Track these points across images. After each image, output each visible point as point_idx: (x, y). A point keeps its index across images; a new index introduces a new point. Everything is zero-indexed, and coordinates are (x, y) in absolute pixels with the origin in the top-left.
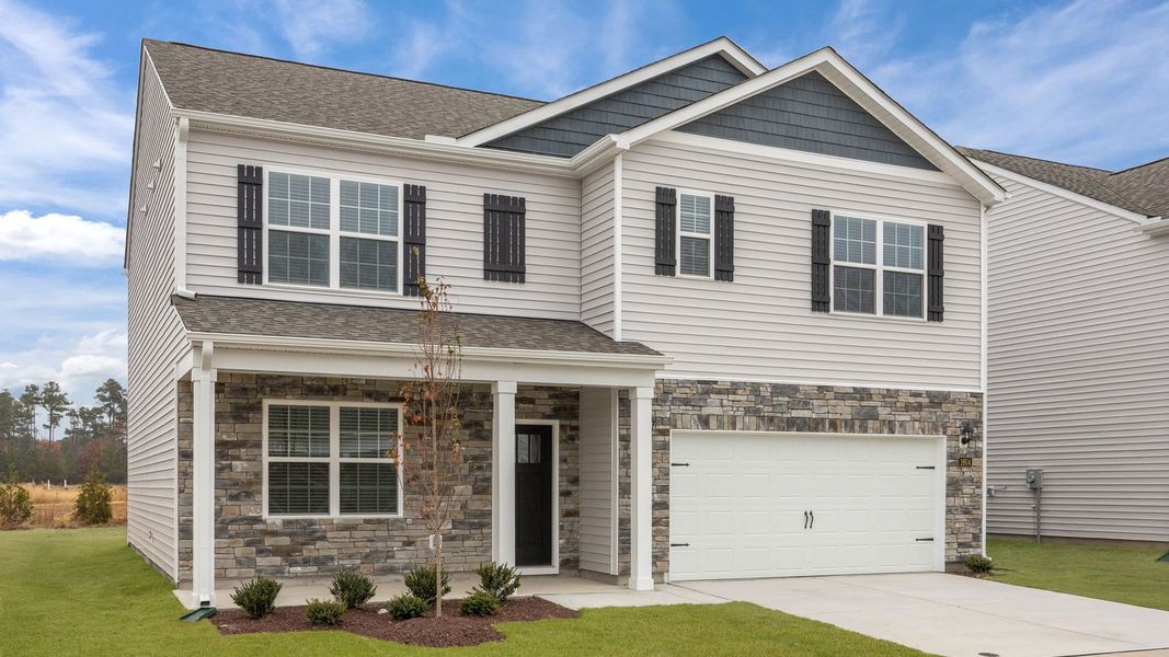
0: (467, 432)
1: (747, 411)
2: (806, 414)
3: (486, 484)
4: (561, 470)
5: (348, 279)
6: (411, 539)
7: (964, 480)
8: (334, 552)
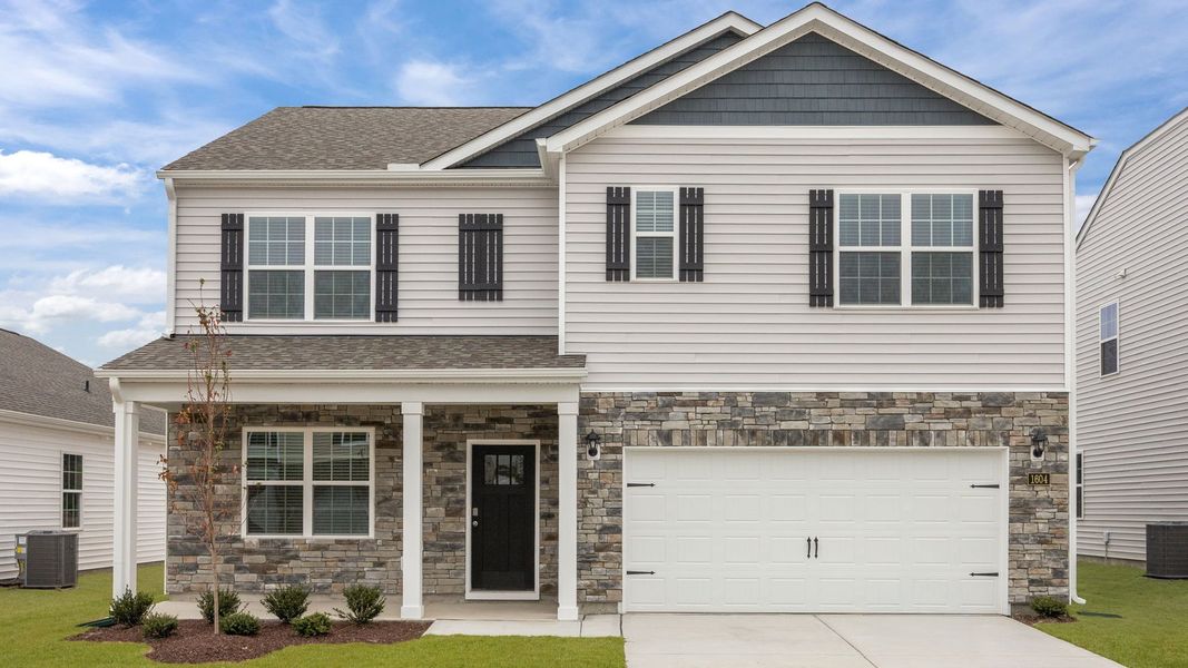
0: (440, 454)
1: (721, 424)
2: (801, 425)
3: (458, 506)
4: (541, 492)
5: (322, 310)
6: (382, 560)
7: (1038, 502)
8: (307, 571)
